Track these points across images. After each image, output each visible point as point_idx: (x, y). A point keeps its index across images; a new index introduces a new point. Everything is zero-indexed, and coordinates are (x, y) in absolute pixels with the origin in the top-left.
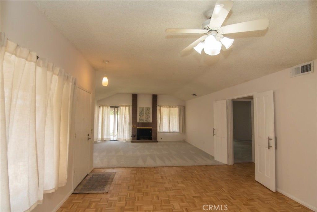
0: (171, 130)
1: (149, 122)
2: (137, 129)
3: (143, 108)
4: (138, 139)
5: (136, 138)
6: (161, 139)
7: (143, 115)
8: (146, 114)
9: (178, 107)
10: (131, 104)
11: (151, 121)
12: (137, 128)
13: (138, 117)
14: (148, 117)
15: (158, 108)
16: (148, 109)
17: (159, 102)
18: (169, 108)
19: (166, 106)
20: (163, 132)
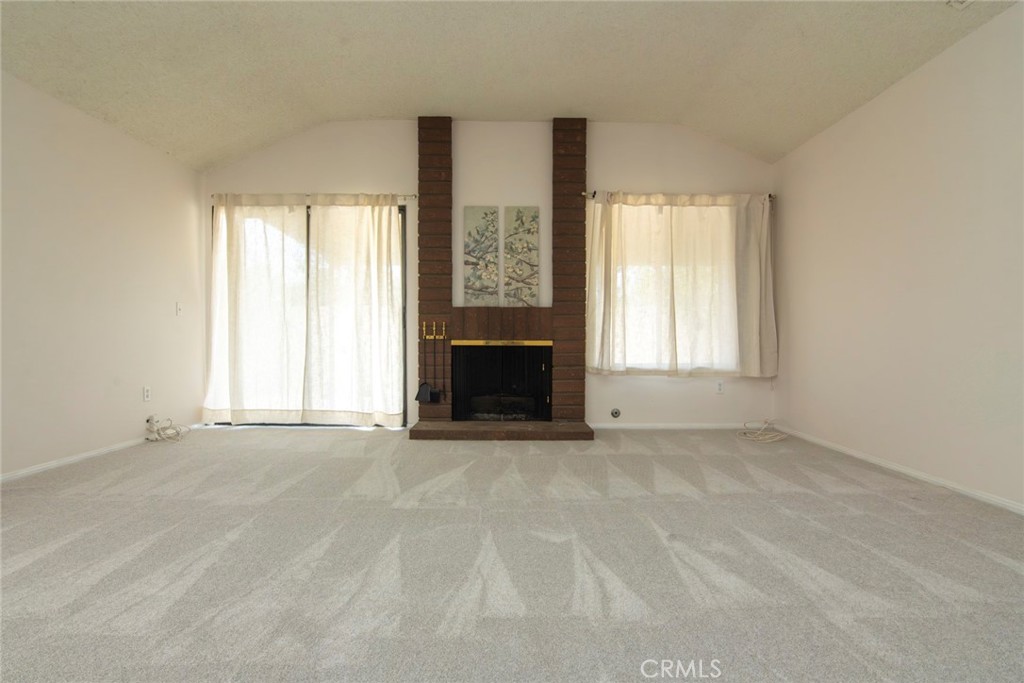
0: (684, 361)
1: (532, 302)
2: (454, 348)
3: (491, 214)
4: (456, 416)
5: (446, 406)
6: (616, 414)
7: (489, 257)
8: (510, 249)
9: (726, 199)
10: (407, 184)
11: (545, 297)
12: (454, 343)
13: (460, 273)
14: (527, 271)
15: (594, 210)
16: (523, 219)
17: (600, 171)
18: (666, 208)
19: (648, 195)
20: (629, 372)
